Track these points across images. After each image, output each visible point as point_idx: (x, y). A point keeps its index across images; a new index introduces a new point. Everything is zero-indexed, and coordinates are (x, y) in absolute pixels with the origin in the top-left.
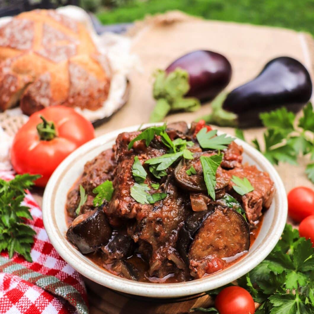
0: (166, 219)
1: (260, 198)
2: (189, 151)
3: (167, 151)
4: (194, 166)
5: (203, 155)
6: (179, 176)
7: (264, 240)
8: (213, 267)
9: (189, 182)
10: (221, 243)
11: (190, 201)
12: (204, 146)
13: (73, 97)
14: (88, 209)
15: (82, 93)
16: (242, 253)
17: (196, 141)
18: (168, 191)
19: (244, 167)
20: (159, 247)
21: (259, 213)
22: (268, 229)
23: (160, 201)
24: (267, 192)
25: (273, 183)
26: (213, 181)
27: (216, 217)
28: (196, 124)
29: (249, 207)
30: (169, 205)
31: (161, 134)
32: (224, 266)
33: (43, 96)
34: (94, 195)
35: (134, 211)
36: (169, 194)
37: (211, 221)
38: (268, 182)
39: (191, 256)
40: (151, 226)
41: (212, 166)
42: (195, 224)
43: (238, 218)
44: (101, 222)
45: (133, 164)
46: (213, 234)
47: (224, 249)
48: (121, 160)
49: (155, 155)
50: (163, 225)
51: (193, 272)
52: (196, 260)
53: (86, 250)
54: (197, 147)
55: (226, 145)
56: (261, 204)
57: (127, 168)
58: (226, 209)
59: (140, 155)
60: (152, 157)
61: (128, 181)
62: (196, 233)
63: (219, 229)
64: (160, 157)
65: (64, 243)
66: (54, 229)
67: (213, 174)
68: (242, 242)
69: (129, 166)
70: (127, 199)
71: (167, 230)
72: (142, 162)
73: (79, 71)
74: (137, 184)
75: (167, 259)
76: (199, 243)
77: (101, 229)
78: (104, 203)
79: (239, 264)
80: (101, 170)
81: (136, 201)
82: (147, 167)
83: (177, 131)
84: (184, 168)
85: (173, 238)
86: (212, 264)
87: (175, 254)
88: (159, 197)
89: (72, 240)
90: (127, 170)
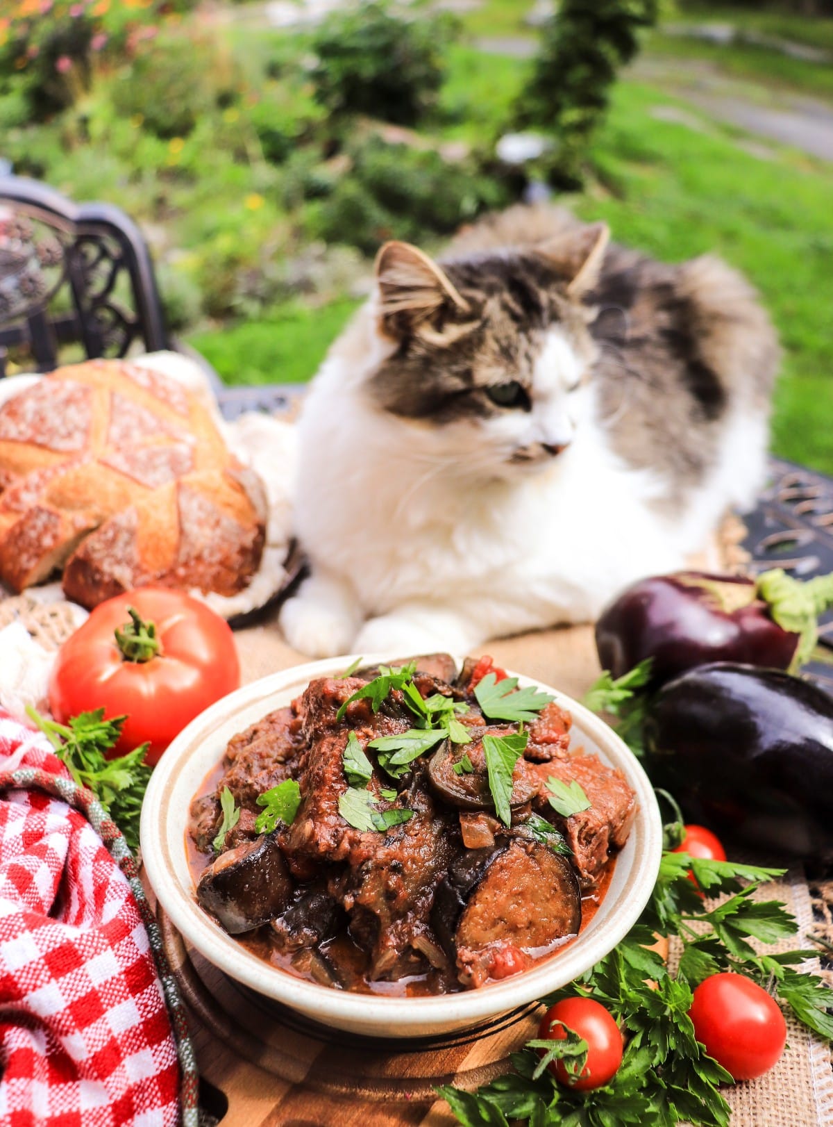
0: (409, 863)
1: (603, 825)
2: (459, 724)
3: (414, 722)
4: (469, 756)
5: (488, 732)
6: (438, 775)
7: (611, 913)
8: (504, 964)
9: (459, 788)
10: (522, 914)
11: (459, 826)
12: (490, 715)
13: (186, 565)
14: (243, 838)
15: (206, 554)
16: (564, 939)
17: (474, 701)
18: (415, 806)
19: (573, 758)
20: (393, 921)
21: (602, 856)
22: (621, 891)
23: (399, 825)
24: (620, 812)
25: (634, 793)
26: (506, 787)
27: (512, 862)
28: (473, 665)
29: (580, 842)
30: (416, 835)
31: (404, 686)
32: (527, 964)
33: (118, 562)
34: (258, 810)
35: (346, 845)
36: (417, 810)
37: (502, 868)
38: (622, 791)
39: (461, 939)
40: (380, 876)
41: (505, 757)
42: (470, 873)
43: (556, 864)
44: (272, 867)
45: (345, 747)
46: (505, 895)
47: (528, 928)
48: (317, 737)
49: (390, 730)
50: (404, 875)
51: (462, 975)
52: (470, 948)
53: (237, 925)
54: (476, 715)
55: (535, 712)
56: (606, 838)
57: (333, 756)
58: (532, 845)
59: (359, 729)
60: (383, 734)
61: (334, 782)
62: (471, 893)
63: (519, 884)
64: (401, 736)
65: (192, 910)
66: (170, 880)
67: (508, 772)
68: (565, 915)
69: (336, 752)
70: (332, 820)
71: (412, 886)
72: (362, 744)
73: (200, 507)
74: (354, 790)
75: (409, 947)
76: (476, 914)
77: (271, 882)
78: (278, 828)
79: (558, 959)
80: (268, 756)
81: (349, 825)
82: (372, 754)
83: (435, 679)
84: (449, 760)
85: (423, 903)
86: (503, 957)
87: (426, 937)
88: (396, 817)
89: (208, 905)
90: (331, 760)
